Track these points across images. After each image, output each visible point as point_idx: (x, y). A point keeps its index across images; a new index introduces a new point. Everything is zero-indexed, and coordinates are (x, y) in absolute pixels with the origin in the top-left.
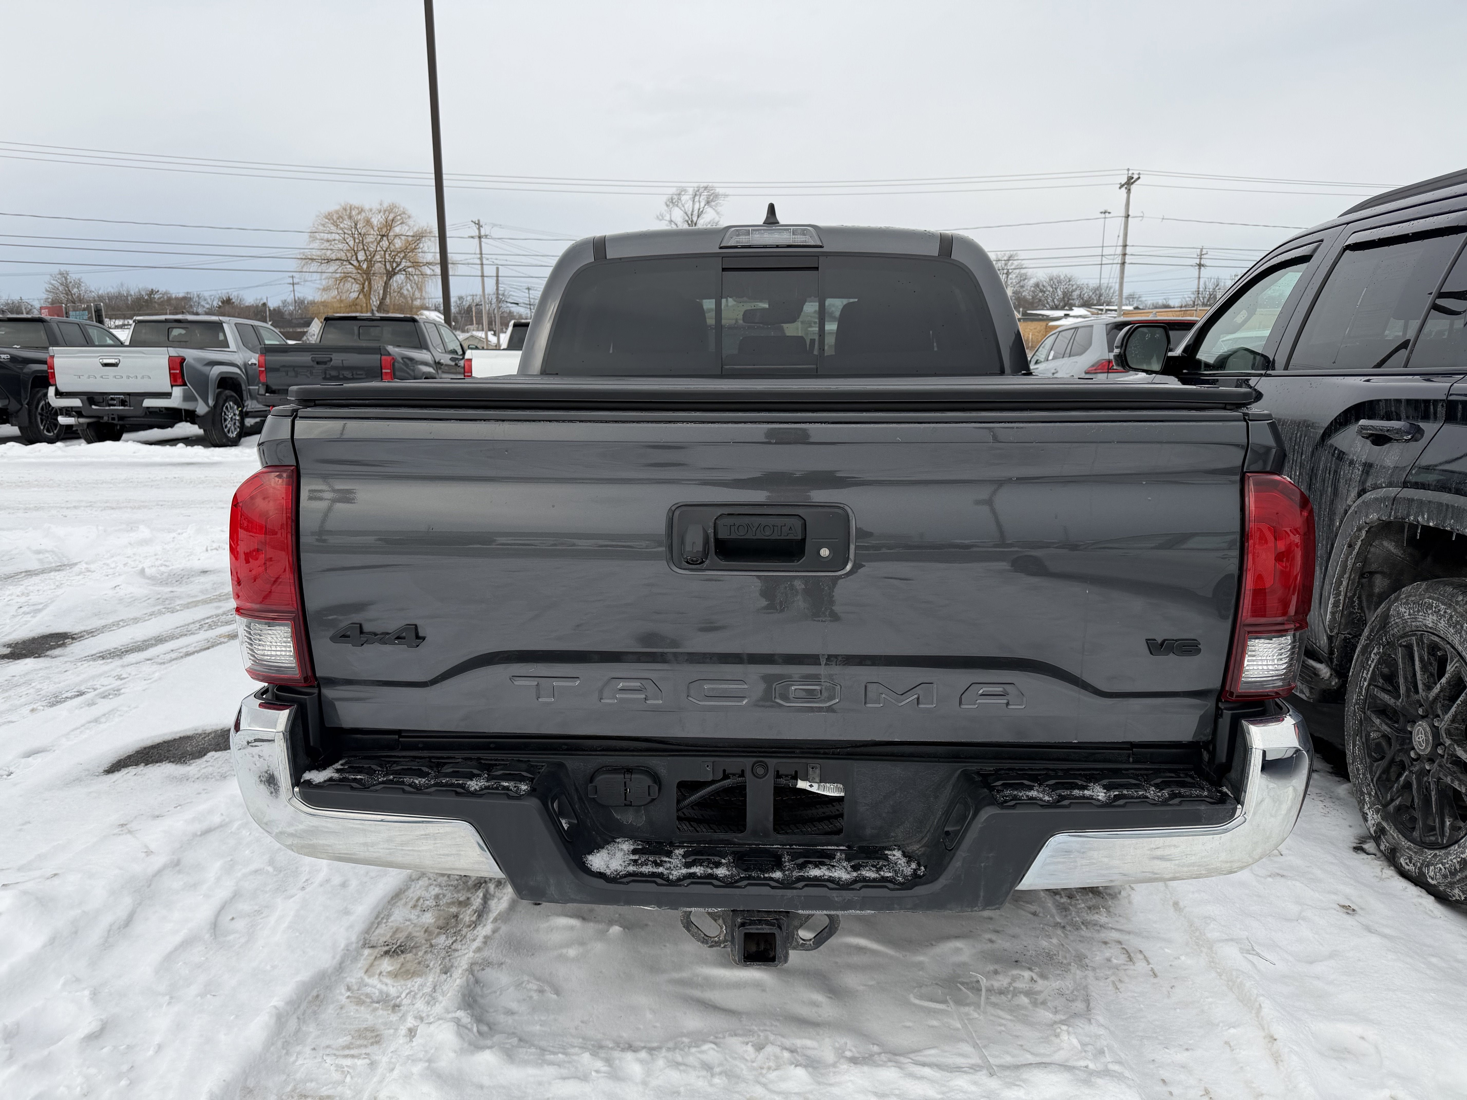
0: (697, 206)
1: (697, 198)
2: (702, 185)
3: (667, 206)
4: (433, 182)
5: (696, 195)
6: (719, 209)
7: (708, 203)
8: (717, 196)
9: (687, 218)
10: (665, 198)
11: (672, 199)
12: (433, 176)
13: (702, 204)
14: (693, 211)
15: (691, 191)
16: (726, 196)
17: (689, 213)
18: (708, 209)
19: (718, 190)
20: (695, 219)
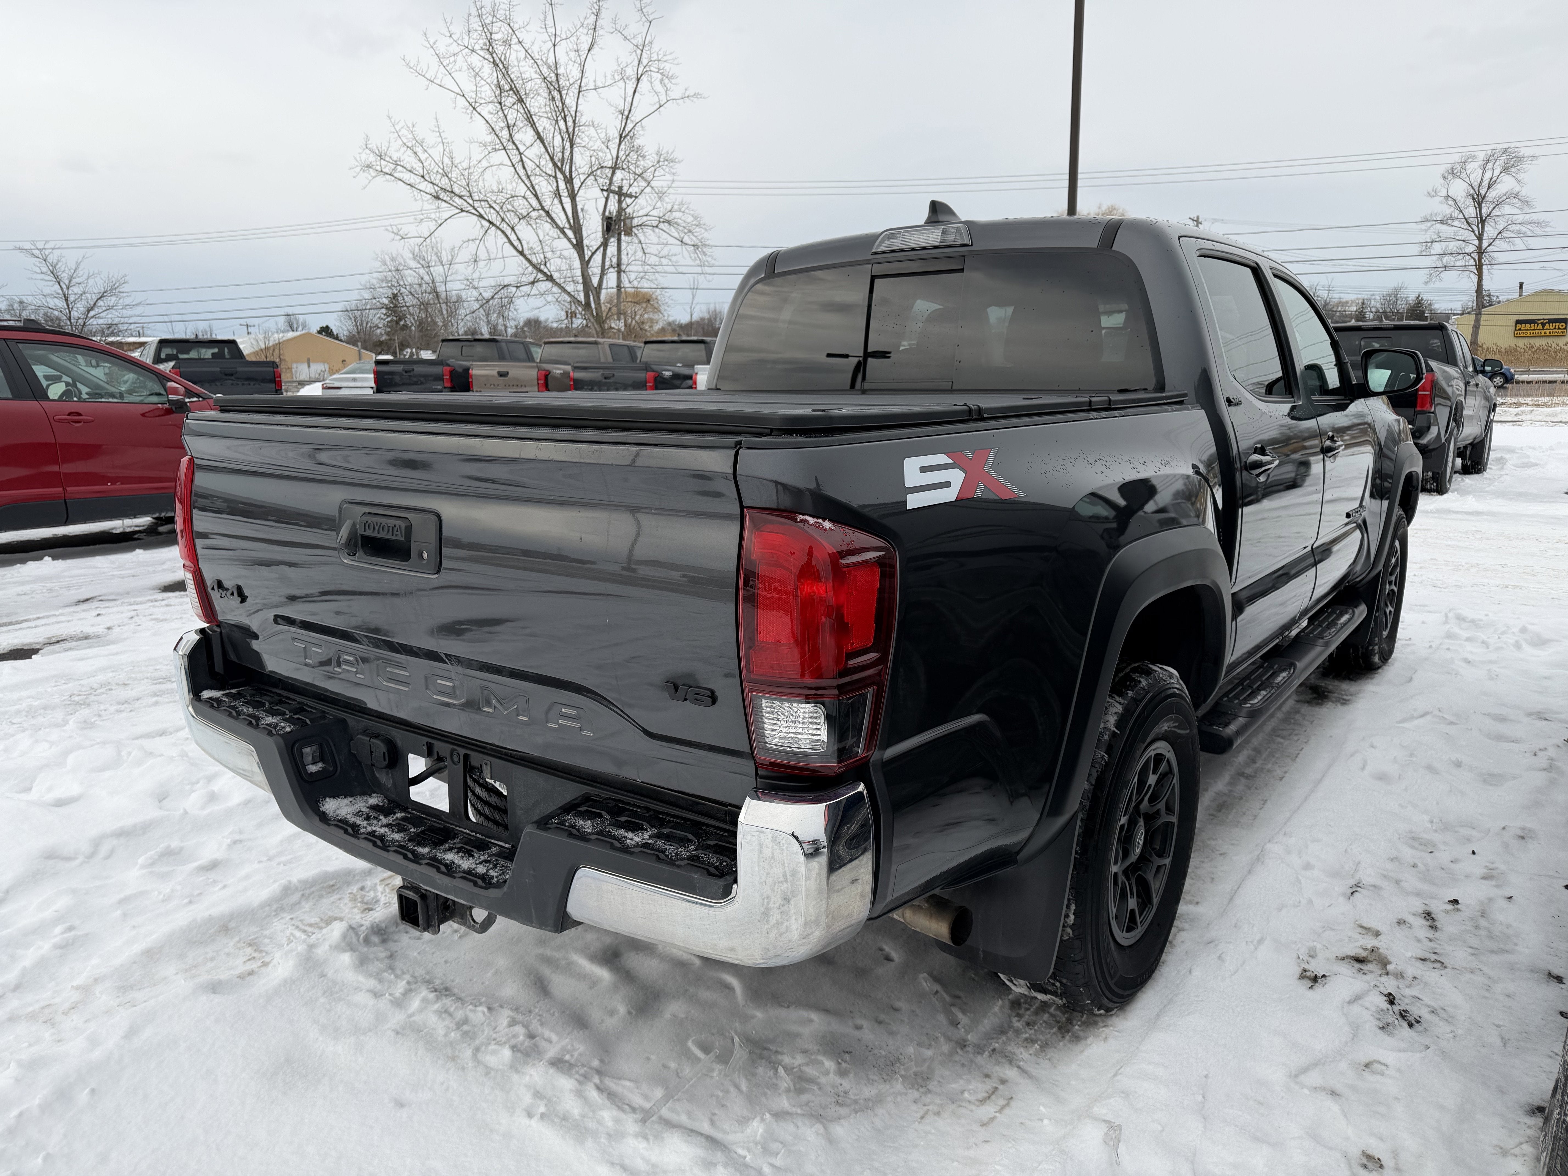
0: (1488, 175)
1: (1490, 165)
2: (1500, 146)
3: (1444, 178)
4: (1066, 183)
5: (1488, 161)
6: (1521, 176)
7: (1505, 169)
8: (1519, 160)
9: (1472, 191)
10: (1442, 169)
11: (1453, 169)
12: (1067, 177)
13: (1497, 173)
14: (1481, 182)
15: (1481, 156)
16: (1534, 157)
17: (1476, 185)
18: (1505, 178)
19: (1524, 152)
20: (1483, 192)
